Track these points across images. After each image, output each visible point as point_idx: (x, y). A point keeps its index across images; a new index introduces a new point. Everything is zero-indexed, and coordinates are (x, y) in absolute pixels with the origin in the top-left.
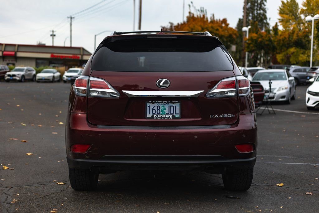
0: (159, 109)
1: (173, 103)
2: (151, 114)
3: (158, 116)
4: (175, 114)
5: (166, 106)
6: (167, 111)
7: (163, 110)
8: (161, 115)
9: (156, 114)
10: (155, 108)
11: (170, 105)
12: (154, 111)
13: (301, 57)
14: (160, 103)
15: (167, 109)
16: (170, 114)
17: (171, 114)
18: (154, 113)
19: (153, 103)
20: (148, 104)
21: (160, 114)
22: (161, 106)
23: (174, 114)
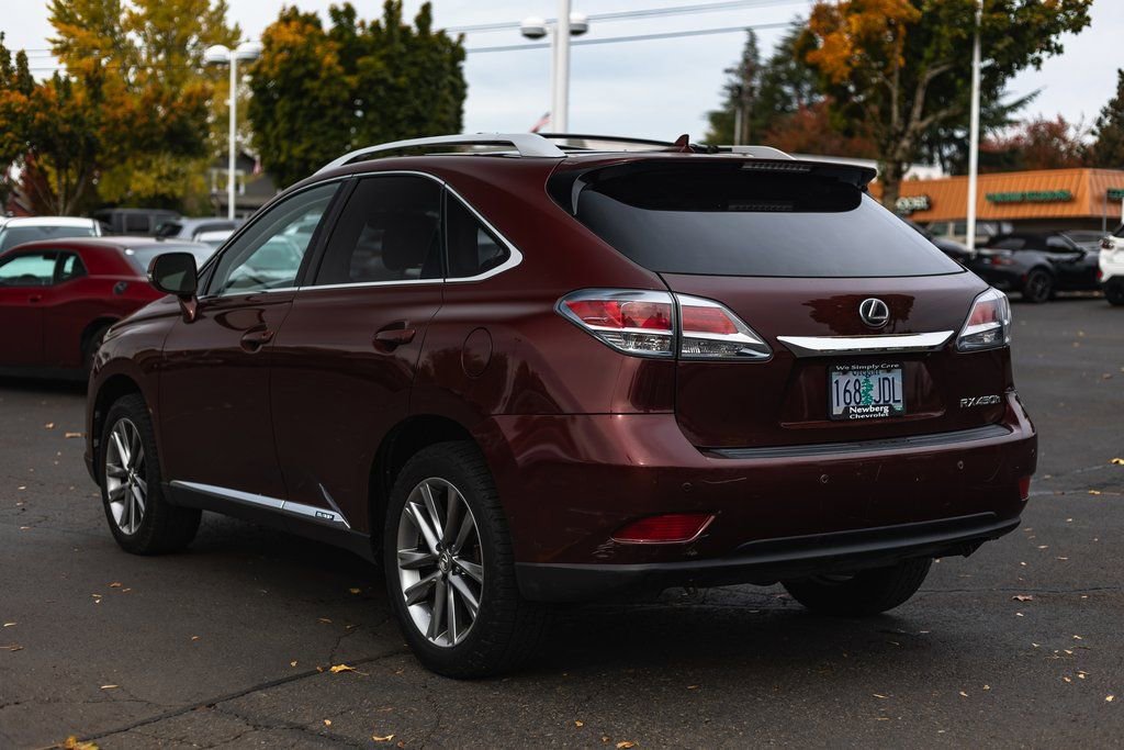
0: (858, 391)
1: (889, 370)
2: (843, 406)
3: (859, 410)
4: (894, 401)
5: (874, 380)
6: (874, 394)
7: (868, 390)
8: (865, 407)
9: (853, 404)
10: (851, 388)
11: (883, 375)
12: (848, 394)
13: (138, 180)
14: (859, 370)
15: (876, 387)
16: (882, 402)
17: (886, 403)
18: (848, 401)
19: (845, 372)
20: (835, 377)
21: (861, 404)
22: (862, 379)
23: (891, 402)
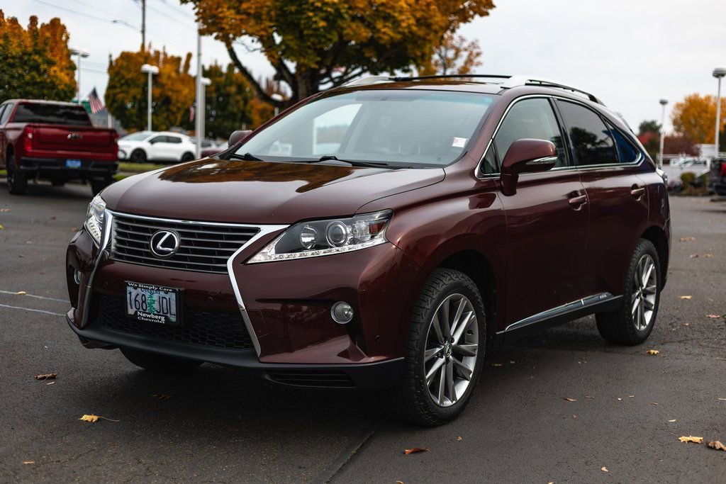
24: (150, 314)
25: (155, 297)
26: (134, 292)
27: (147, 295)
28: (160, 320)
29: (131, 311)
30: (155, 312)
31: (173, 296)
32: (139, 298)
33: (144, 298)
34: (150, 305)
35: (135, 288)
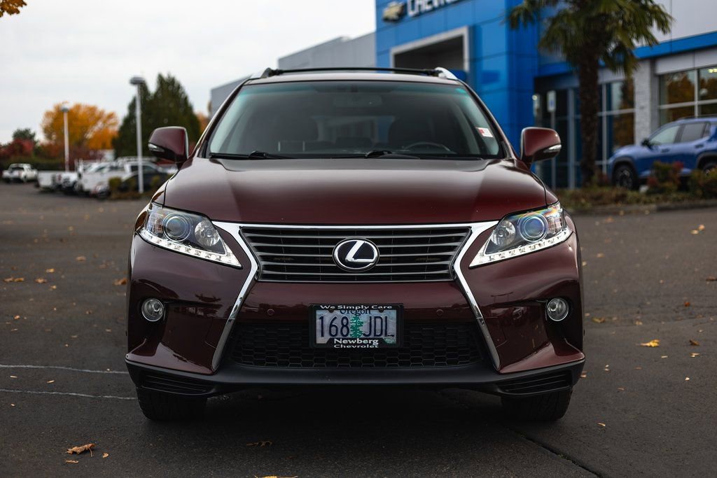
24: (354, 339)
25: (364, 318)
26: (328, 317)
27: (351, 316)
28: (372, 344)
29: (321, 340)
30: (362, 336)
31: (392, 314)
32: (338, 323)
33: (345, 321)
34: (355, 329)
35: (331, 311)
